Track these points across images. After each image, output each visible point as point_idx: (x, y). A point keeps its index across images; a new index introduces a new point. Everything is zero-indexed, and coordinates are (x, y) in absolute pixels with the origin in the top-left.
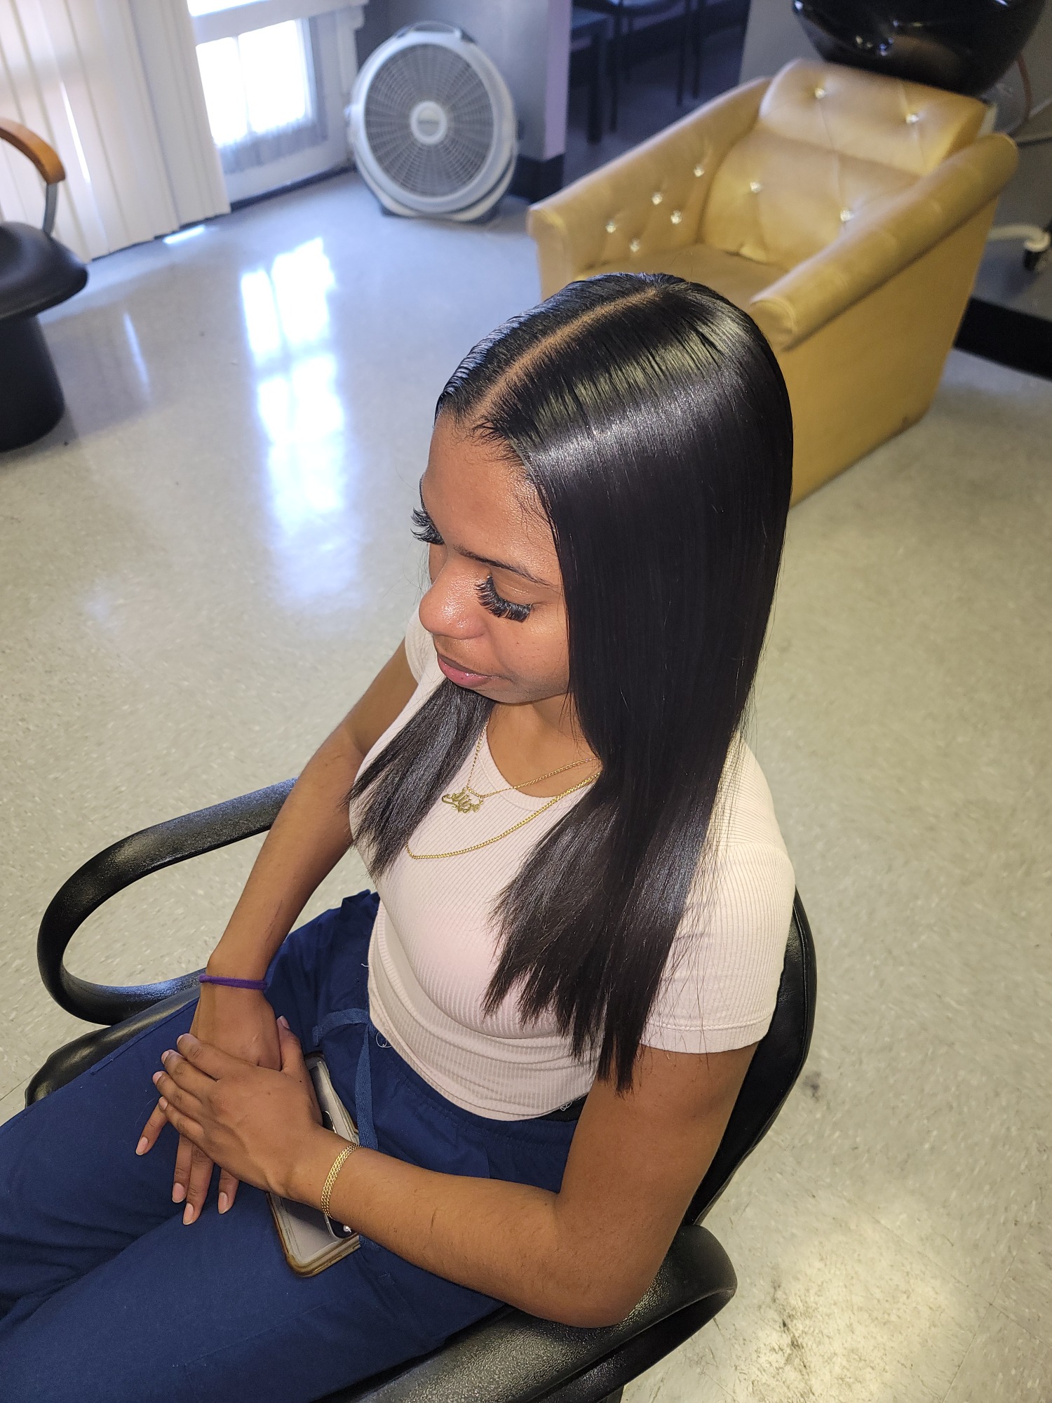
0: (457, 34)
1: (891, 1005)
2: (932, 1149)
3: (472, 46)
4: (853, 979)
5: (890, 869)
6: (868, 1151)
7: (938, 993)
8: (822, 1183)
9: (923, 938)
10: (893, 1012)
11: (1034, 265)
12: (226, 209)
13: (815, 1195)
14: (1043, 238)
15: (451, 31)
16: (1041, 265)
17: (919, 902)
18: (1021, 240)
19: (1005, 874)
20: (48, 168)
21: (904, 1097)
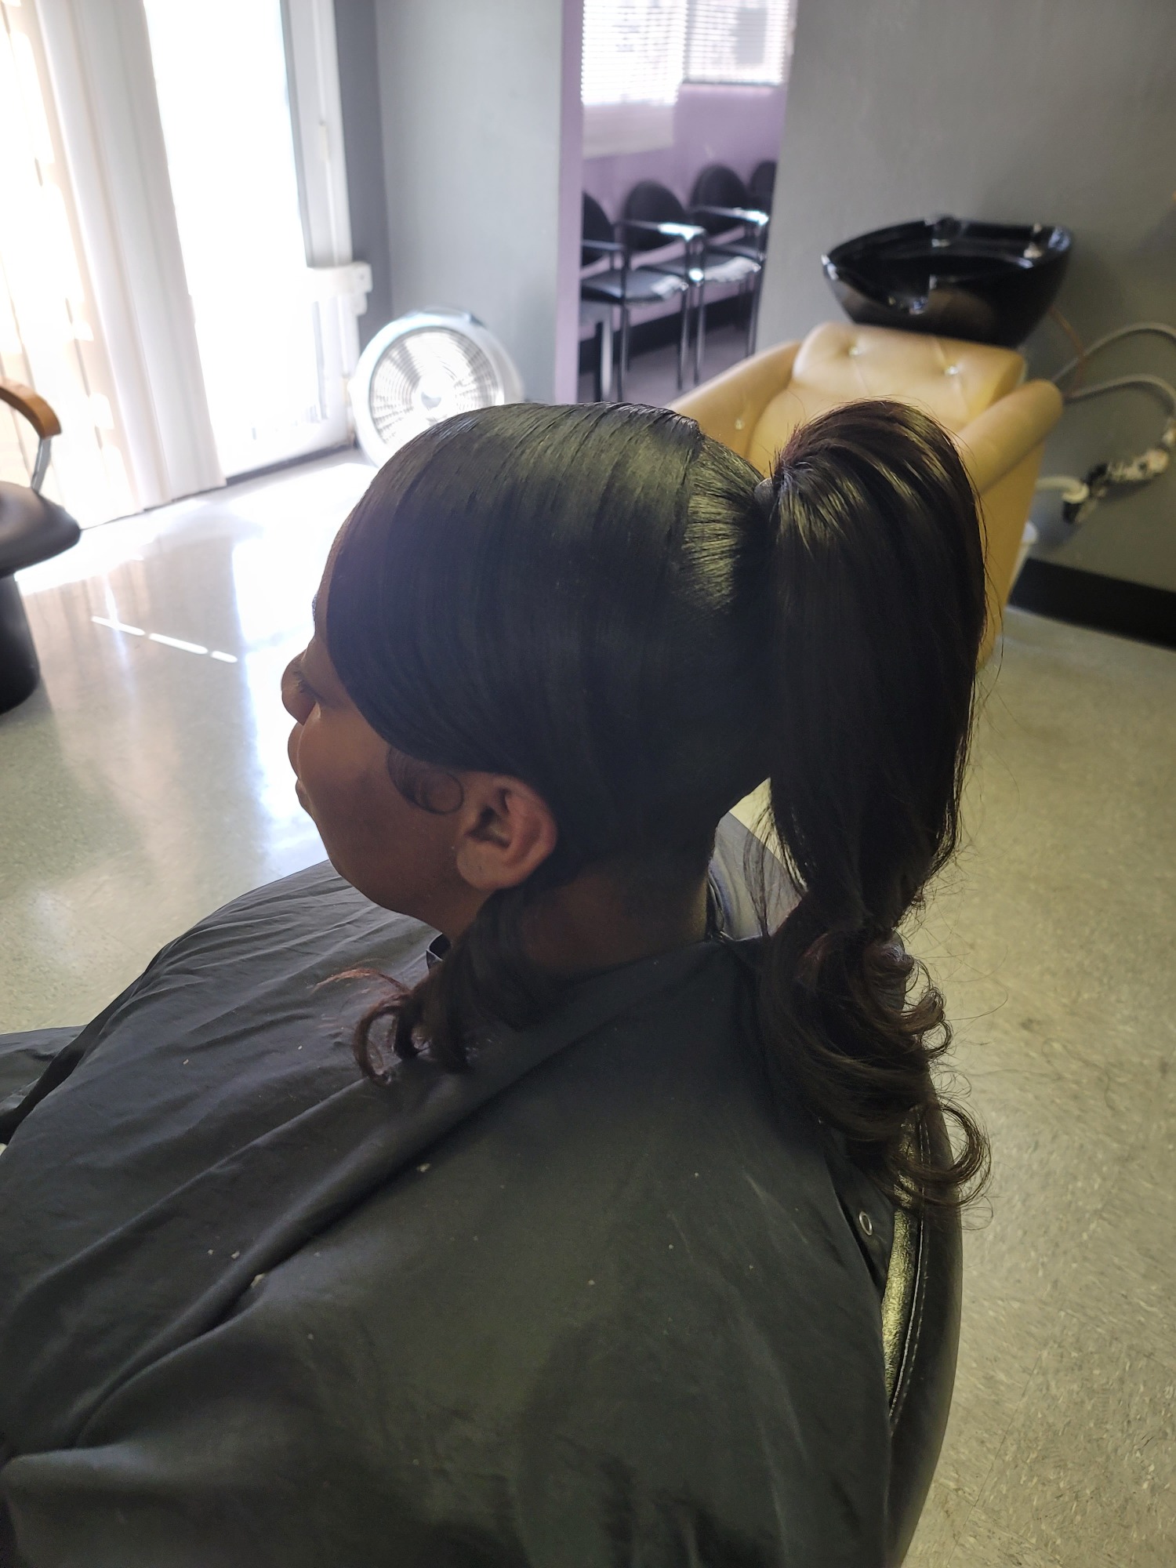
0: (467, 318)
1: (1069, 1311)
2: (1153, 1489)
3: (481, 329)
4: (1019, 1281)
5: (1037, 1146)
6: (1077, 1498)
7: (1124, 1292)
8: (1027, 1545)
9: (1093, 1226)
10: (1075, 1320)
11: (1074, 517)
12: (223, 483)
13: (1020, 1561)
14: (1081, 490)
15: (460, 315)
16: (1081, 517)
17: (1080, 1184)
18: (1060, 491)
19: (1171, 1147)
20: (43, 422)
21: (1108, 1426)
